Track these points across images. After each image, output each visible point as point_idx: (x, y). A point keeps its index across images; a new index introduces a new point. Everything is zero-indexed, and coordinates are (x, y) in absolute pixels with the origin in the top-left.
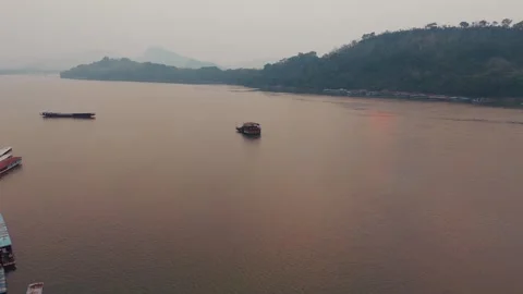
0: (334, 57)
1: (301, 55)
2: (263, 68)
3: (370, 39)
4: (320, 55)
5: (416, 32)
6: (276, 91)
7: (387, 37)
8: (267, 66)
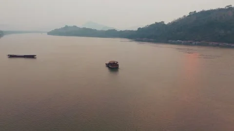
0: (174, 24)
1: (156, 23)
2: (137, 29)
3: (193, 15)
4: (166, 23)
5: (220, 10)
6: (142, 41)
7: (203, 13)
8: (139, 29)
